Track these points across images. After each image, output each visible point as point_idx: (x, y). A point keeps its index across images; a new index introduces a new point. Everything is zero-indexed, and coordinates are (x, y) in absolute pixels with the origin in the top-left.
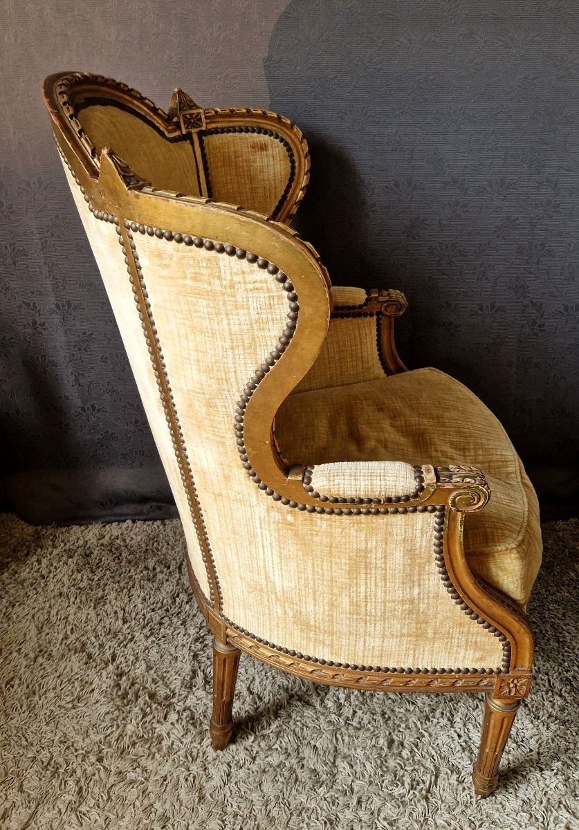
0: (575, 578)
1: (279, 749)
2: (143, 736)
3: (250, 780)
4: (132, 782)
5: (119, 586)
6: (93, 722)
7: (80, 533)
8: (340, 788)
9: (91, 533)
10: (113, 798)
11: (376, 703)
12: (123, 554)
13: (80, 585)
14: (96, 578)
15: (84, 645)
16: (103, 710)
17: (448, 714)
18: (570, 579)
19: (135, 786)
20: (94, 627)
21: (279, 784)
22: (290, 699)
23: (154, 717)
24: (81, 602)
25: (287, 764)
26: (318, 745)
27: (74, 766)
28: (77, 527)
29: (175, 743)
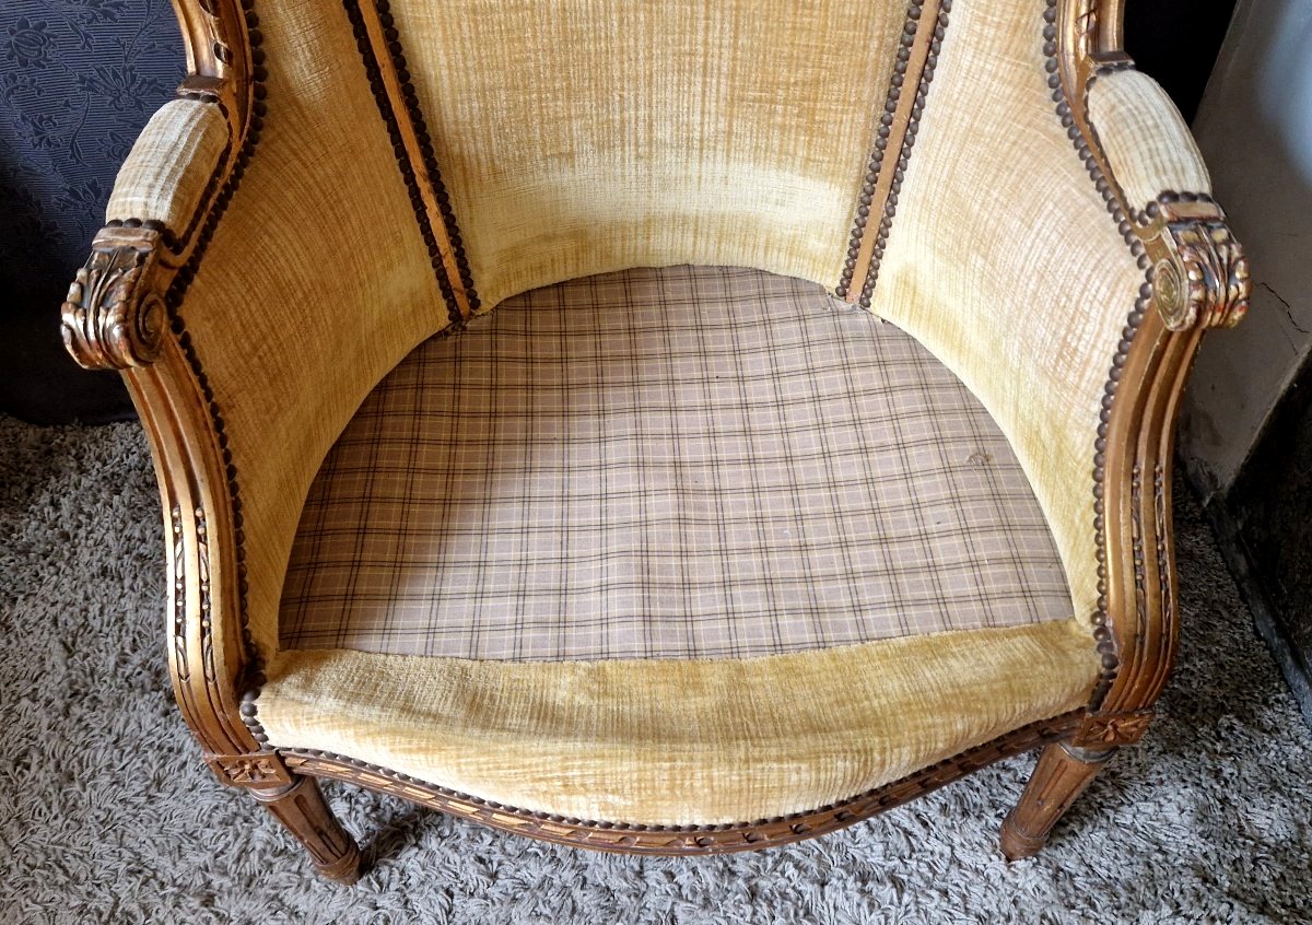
13: (141, 550)
16: (207, 802)
25: (556, 881)
27: (161, 917)
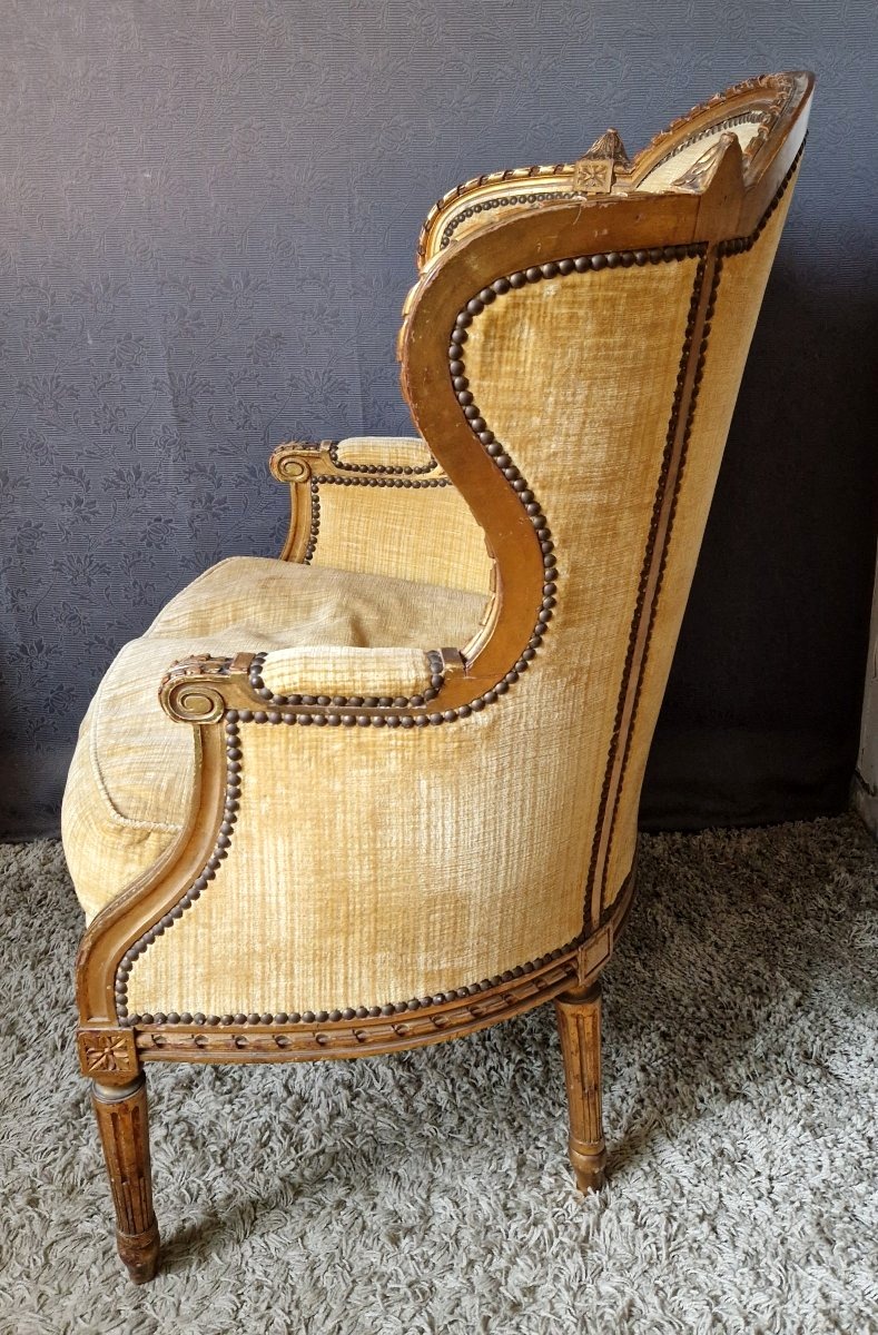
0: (826, 906)
1: (336, 1180)
3: (285, 1229)
4: (86, 1237)
6: (24, 1144)
7: (12, 855)
8: (437, 1240)
9: (31, 856)
10: (53, 1264)
14: (37, 923)
15: (13, 1025)
18: (819, 909)
19: (91, 1243)
20: (30, 997)
21: (334, 1234)
24: (10, 959)
26: (400, 1171)
28: (8, 846)
29: (160, 1175)
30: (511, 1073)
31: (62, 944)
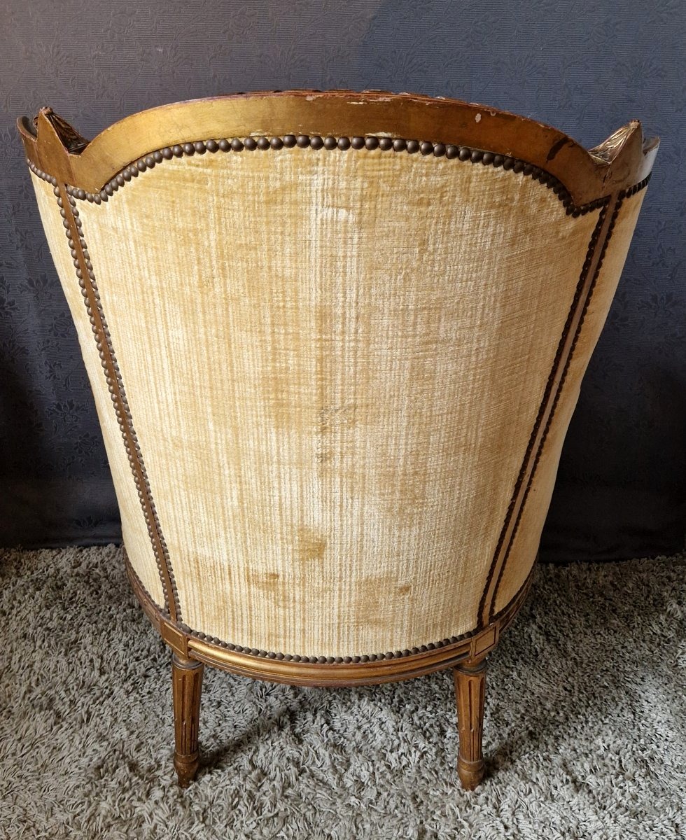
0: (659, 632)
1: (286, 837)
2: (120, 816)
5: (96, 627)
6: (60, 797)
7: (50, 558)
9: (64, 560)
11: (406, 782)
12: (103, 587)
14: (69, 617)
15: (51, 700)
17: (494, 800)
18: (654, 633)
20: (64, 679)
22: (300, 775)
23: (134, 794)
24: (49, 647)
26: (333, 833)
28: (47, 551)
29: (158, 827)
30: (417, 759)
31: (87, 636)
